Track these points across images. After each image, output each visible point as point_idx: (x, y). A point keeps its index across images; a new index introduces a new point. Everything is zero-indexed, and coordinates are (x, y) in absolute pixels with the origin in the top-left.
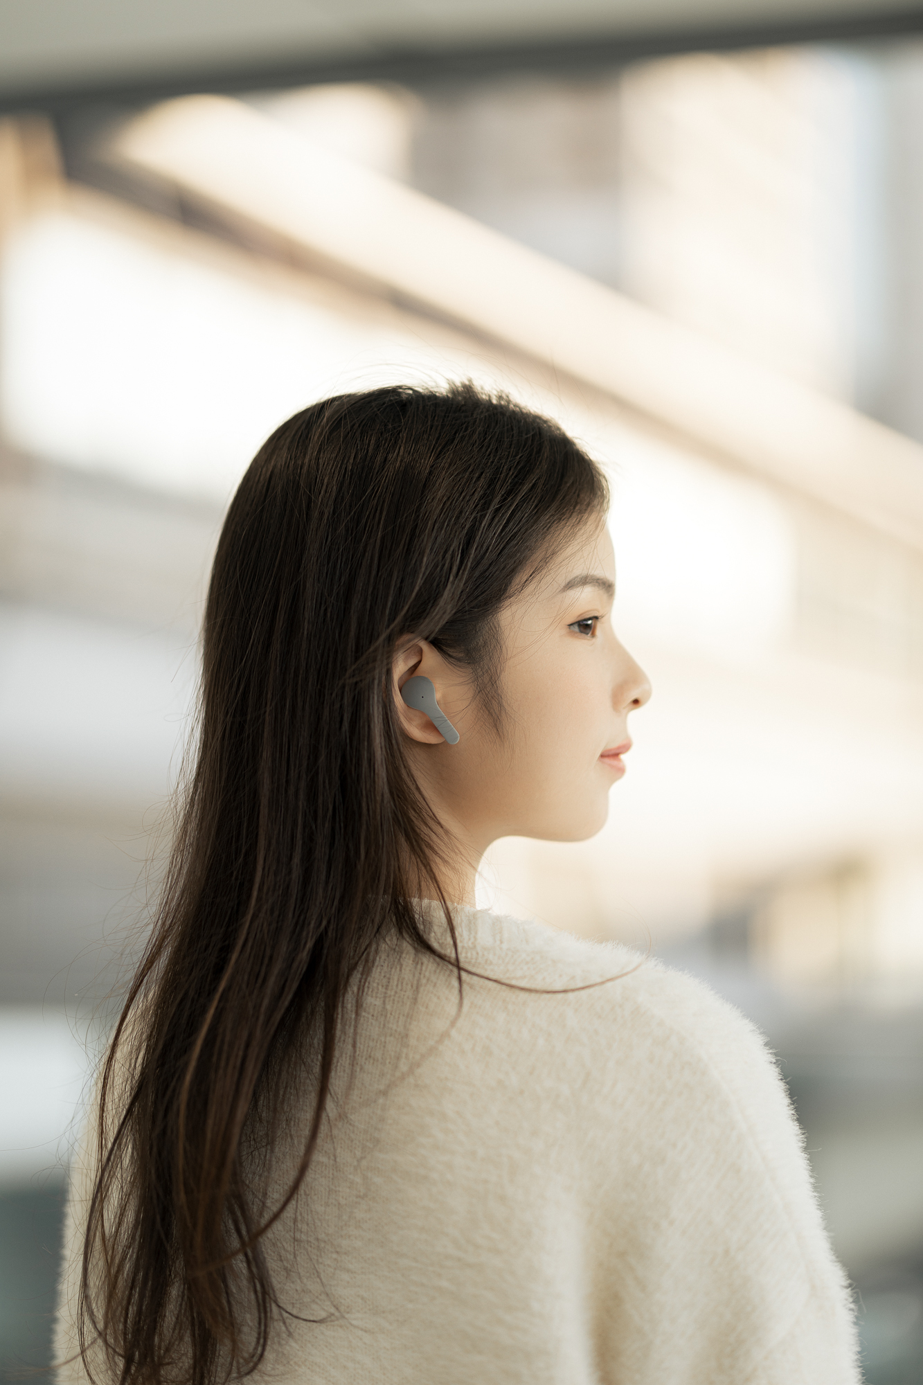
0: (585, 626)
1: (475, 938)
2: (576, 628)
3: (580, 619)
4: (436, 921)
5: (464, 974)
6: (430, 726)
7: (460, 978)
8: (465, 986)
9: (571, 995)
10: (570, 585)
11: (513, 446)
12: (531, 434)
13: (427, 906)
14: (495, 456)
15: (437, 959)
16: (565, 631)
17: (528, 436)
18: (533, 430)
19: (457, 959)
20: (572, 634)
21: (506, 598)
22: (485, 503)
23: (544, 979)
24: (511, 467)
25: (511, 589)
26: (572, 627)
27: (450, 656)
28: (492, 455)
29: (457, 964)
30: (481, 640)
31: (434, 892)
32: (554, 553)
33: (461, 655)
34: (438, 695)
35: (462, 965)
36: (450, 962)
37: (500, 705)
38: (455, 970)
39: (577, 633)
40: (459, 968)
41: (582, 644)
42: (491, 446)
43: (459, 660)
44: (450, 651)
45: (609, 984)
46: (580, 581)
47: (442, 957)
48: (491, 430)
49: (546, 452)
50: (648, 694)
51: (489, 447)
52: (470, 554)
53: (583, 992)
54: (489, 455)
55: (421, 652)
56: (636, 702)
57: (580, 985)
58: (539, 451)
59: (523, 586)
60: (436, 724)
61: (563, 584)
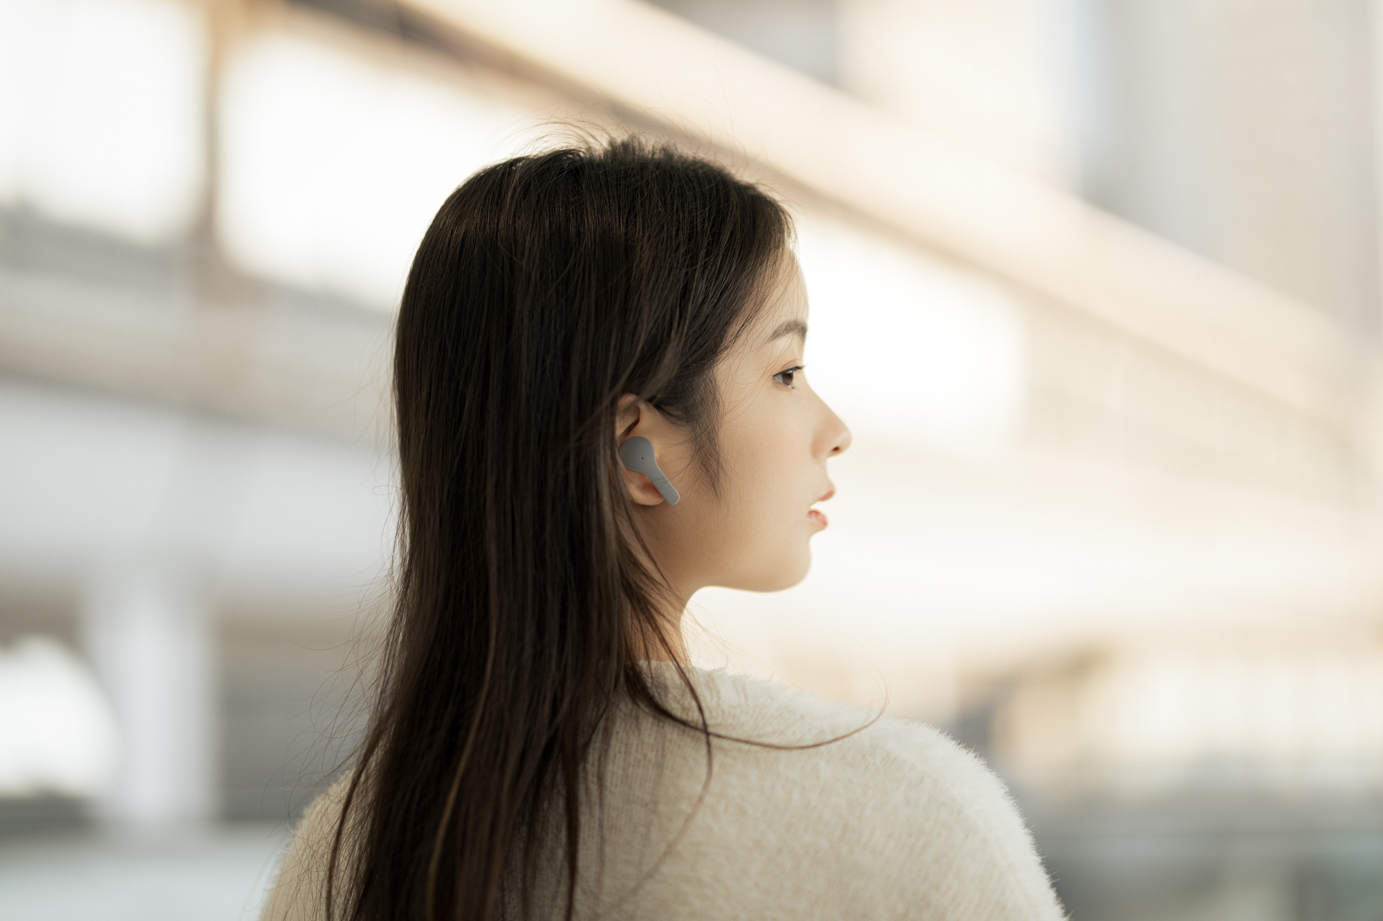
0: (787, 376)
1: (719, 698)
2: (780, 379)
3: (784, 369)
4: (669, 683)
5: (714, 741)
6: (650, 487)
7: (709, 744)
8: (714, 751)
9: (823, 748)
10: (776, 334)
11: (698, 199)
12: (714, 184)
13: (657, 668)
14: (684, 211)
15: (682, 727)
16: (770, 383)
17: (711, 186)
18: (715, 180)
19: (705, 724)
20: (775, 384)
21: (722, 350)
22: (692, 257)
23: (794, 732)
24: (704, 220)
25: (725, 343)
26: (776, 377)
27: (671, 415)
28: (680, 211)
29: (705, 730)
30: (698, 397)
31: (664, 653)
32: (762, 301)
33: (679, 413)
34: (656, 455)
35: (711, 730)
36: (696, 728)
37: (718, 462)
38: (703, 737)
39: (780, 383)
40: (708, 734)
41: (784, 395)
42: (675, 203)
43: (678, 418)
44: (668, 409)
45: (856, 735)
46: (785, 329)
47: (684, 723)
48: (668, 188)
49: (734, 199)
50: (848, 442)
51: (673, 204)
52: (688, 308)
53: (833, 745)
54: (677, 212)
55: (638, 411)
56: (836, 449)
57: (830, 737)
58: (727, 200)
59: (737, 336)
60: (657, 486)
61: (771, 333)
